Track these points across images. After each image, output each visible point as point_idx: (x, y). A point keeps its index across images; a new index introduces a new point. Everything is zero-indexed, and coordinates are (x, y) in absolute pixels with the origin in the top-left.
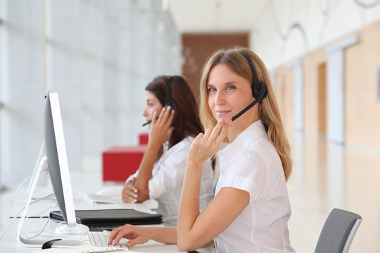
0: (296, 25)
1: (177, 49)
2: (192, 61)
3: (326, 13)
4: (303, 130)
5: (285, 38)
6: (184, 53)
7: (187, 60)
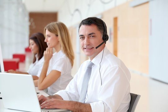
0: (77, 10)
1: (27, 19)
2: (33, 24)
3: (89, 5)
4: (80, 53)
5: (72, 15)
6: (30, 20)
7: (31, 24)
